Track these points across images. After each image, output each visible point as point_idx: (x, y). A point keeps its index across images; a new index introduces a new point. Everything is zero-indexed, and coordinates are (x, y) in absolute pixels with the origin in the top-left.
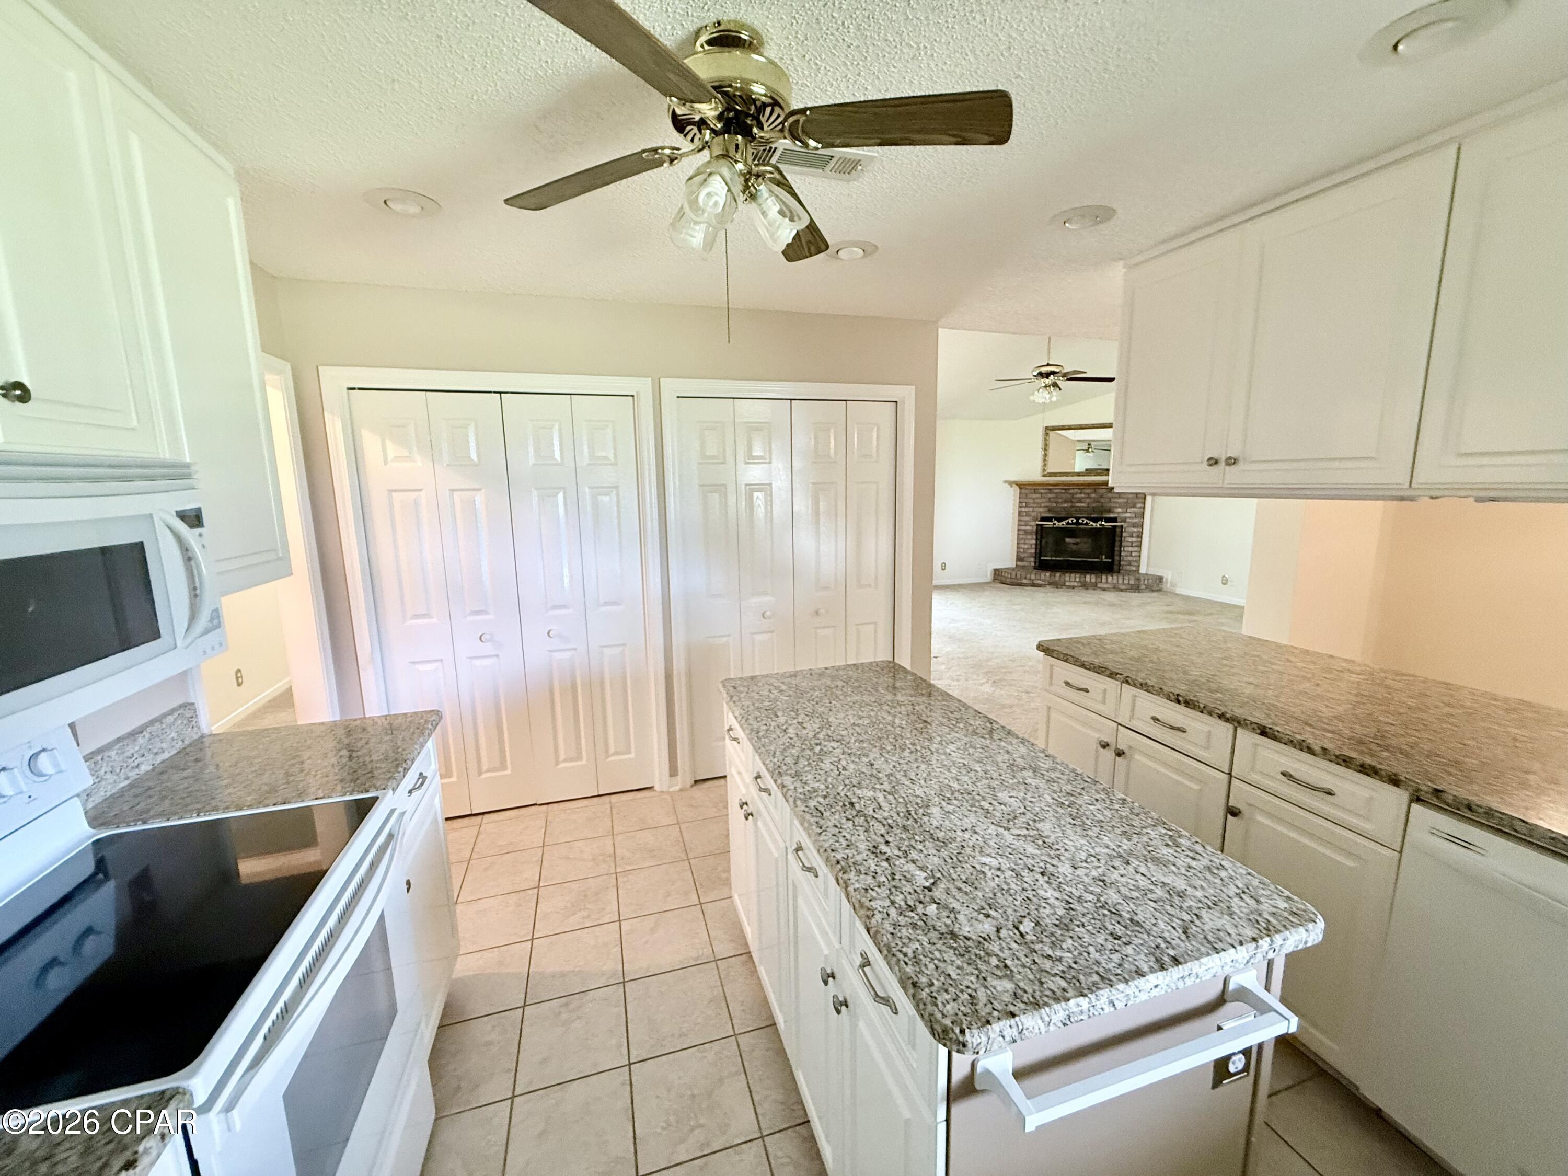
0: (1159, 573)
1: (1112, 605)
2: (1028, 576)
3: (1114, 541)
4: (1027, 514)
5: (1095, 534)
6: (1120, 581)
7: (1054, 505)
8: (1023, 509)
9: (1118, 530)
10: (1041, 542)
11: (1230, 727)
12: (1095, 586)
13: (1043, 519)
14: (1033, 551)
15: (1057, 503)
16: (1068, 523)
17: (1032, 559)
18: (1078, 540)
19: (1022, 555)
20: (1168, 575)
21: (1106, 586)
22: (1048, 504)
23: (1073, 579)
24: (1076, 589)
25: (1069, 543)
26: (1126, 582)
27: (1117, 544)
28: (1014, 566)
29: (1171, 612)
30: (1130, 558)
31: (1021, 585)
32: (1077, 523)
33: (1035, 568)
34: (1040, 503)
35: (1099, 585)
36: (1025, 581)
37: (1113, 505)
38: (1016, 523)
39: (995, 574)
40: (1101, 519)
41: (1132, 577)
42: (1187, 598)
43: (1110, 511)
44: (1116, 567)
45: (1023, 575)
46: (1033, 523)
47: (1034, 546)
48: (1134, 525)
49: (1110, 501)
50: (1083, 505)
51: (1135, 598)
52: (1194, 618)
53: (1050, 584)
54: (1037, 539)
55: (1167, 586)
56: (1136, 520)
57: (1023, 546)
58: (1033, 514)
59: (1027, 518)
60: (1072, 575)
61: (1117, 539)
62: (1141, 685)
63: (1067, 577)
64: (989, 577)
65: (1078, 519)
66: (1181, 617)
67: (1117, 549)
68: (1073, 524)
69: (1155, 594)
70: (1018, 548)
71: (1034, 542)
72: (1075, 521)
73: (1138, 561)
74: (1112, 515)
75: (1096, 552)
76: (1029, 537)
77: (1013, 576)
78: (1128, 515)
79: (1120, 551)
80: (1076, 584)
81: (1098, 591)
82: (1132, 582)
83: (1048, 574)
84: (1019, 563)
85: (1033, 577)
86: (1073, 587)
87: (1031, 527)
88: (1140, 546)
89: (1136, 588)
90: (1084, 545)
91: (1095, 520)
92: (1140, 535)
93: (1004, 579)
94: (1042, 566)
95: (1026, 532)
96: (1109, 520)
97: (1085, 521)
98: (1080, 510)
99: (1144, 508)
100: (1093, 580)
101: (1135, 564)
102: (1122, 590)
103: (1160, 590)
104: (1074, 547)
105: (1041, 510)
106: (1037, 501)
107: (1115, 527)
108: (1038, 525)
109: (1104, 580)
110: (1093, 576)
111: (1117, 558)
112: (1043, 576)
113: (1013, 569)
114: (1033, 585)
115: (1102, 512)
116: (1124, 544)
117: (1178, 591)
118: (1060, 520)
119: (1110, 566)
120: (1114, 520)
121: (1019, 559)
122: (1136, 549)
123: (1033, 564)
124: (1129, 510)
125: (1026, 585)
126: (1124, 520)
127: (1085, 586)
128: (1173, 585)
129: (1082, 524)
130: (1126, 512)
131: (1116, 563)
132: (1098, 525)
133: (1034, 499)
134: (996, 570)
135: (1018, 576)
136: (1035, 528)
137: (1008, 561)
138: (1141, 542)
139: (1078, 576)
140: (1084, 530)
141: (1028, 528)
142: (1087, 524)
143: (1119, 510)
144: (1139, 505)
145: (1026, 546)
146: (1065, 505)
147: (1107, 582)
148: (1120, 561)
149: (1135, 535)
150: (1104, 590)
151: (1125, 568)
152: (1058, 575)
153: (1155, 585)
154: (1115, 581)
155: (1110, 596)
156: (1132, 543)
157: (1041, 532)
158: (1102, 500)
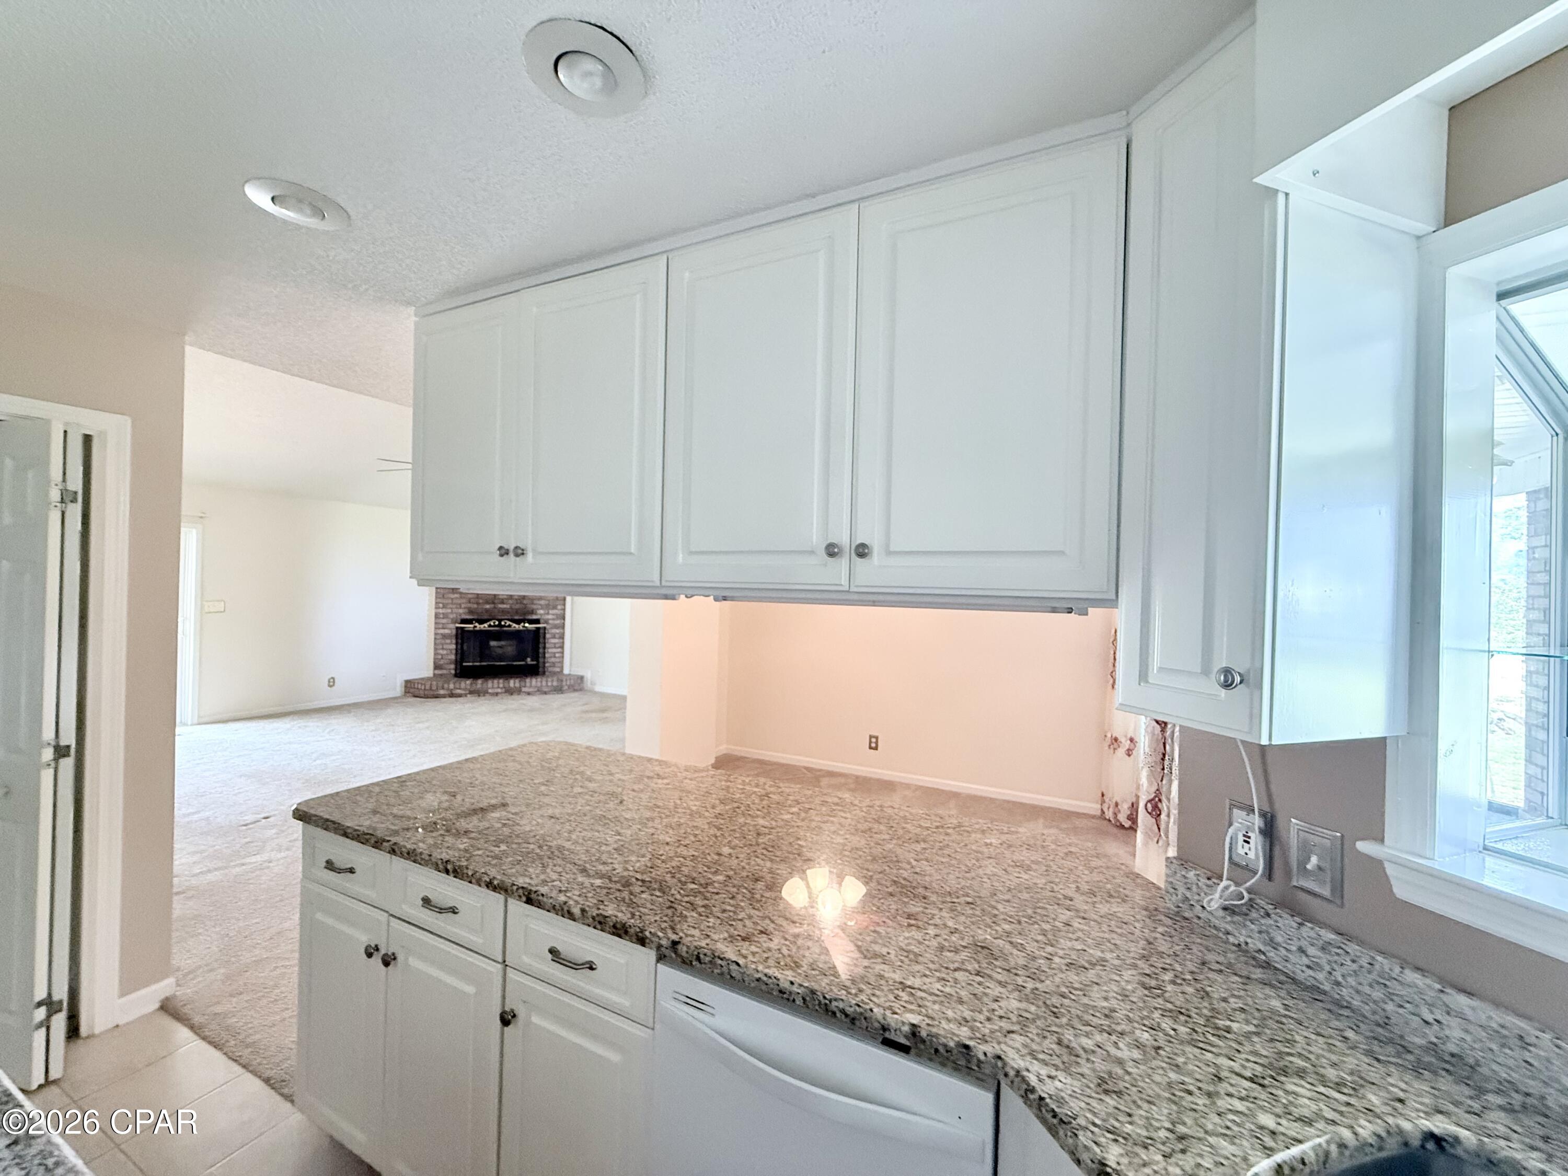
0: (580, 674)
1: (532, 710)
2: (446, 686)
3: (538, 643)
4: (445, 616)
5: (517, 636)
6: (544, 683)
7: (475, 606)
8: (441, 611)
9: (542, 631)
10: (462, 645)
11: (500, 897)
12: (519, 691)
13: (464, 621)
14: (453, 657)
15: (478, 603)
16: (490, 626)
17: (453, 666)
18: (503, 643)
19: (442, 662)
20: (588, 675)
21: (531, 690)
22: (469, 605)
23: (496, 685)
24: (500, 696)
25: (494, 647)
26: (549, 684)
27: (541, 646)
28: (432, 675)
29: (587, 712)
30: (553, 660)
31: (437, 697)
32: (500, 625)
33: (456, 675)
34: (460, 605)
35: (524, 689)
36: (442, 692)
37: (535, 607)
38: (433, 626)
39: (406, 687)
40: (524, 621)
41: (555, 679)
42: (603, 695)
43: (532, 612)
44: (541, 670)
45: (440, 684)
46: (453, 626)
47: (454, 652)
48: (556, 627)
49: (533, 604)
50: (505, 606)
51: (556, 700)
52: (605, 715)
53: (471, 693)
54: (457, 644)
55: (588, 684)
56: (558, 622)
57: (441, 652)
58: (451, 616)
59: (444, 621)
60: (496, 681)
61: (541, 640)
62: (408, 853)
63: (490, 683)
64: (399, 690)
65: (500, 621)
66: (594, 715)
67: (541, 650)
68: (495, 626)
69: (576, 694)
70: (435, 654)
71: (454, 646)
72: (497, 623)
73: (562, 662)
74: (534, 617)
75: (521, 656)
76: (448, 641)
77: (427, 687)
78: (550, 617)
79: (544, 653)
80: (499, 690)
81: (523, 696)
82: (555, 684)
83: (468, 682)
84: (437, 672)
85: (452, 686)
86: (497, 694)
87: (450, 629)
88: (562, 647)
89: (559, 690)
90: (508, 647)
91: (518, 622)
92: (562, 637)
93: (417, 693)
94: (463, 672)
95: (444, 636)
96: (532, 622)
97: (508, 623)
98: (503, 611)
99: (564, 610)
100: (517, 685)
101: (559, 665)
102: (545, 693)
103: (581, 690)
104: (499, 651)
105: (461, 611)
106: (455, 601)
107: (538, 629)
108: (457, 628)
109: (528, 684)
110: (517, 681)
111: (541, 660)
112: (463, 685)
113: (429, 679)
114: (452, 695)
115: (525, 614)
116: (547, 645)
117: (598, 688)
118: (481, 622)
119: (535, 671)
120: (537, 621)
121: (437, 667)
122: (559, 650)
123: (453, 672)
124: (551, 612)
125: (444, 696)
126: (546, 622)
127: (510, 692)
128: (593, 683)
129: (504, 626)
130: (548, 614)
131: (541, 665)
132: (519, 627)
133: (452, 599)
134: (407, 682)
135: (434, 688)
136: (454, 632)
137: (424, 669)
138: (563, 643)
139: (501, 681)
140: (506, 632)
141: (447, 631)
142: (510, 626)
143: (542, 612)
144: (559, 607)
145: (445, 652)
146: (488, 606)
147: (531, 686)
148: (544, 663)
149: (557, 636)
150: (529, 694)
151: (550, 669)
152: (480, 681)
153: (578, 685)
154: (539, 684)
155: (534, 701)
156: (555, 644)
157: (462, 636)
158: (525, 602)
